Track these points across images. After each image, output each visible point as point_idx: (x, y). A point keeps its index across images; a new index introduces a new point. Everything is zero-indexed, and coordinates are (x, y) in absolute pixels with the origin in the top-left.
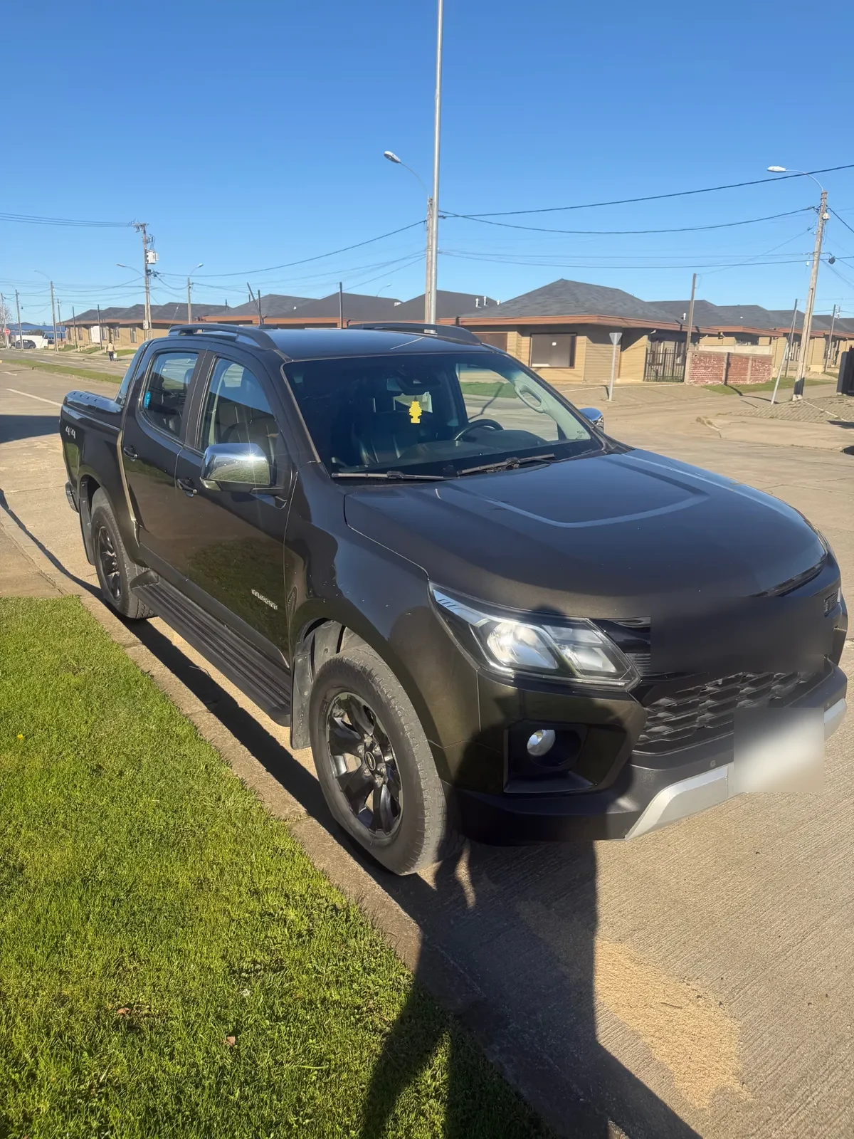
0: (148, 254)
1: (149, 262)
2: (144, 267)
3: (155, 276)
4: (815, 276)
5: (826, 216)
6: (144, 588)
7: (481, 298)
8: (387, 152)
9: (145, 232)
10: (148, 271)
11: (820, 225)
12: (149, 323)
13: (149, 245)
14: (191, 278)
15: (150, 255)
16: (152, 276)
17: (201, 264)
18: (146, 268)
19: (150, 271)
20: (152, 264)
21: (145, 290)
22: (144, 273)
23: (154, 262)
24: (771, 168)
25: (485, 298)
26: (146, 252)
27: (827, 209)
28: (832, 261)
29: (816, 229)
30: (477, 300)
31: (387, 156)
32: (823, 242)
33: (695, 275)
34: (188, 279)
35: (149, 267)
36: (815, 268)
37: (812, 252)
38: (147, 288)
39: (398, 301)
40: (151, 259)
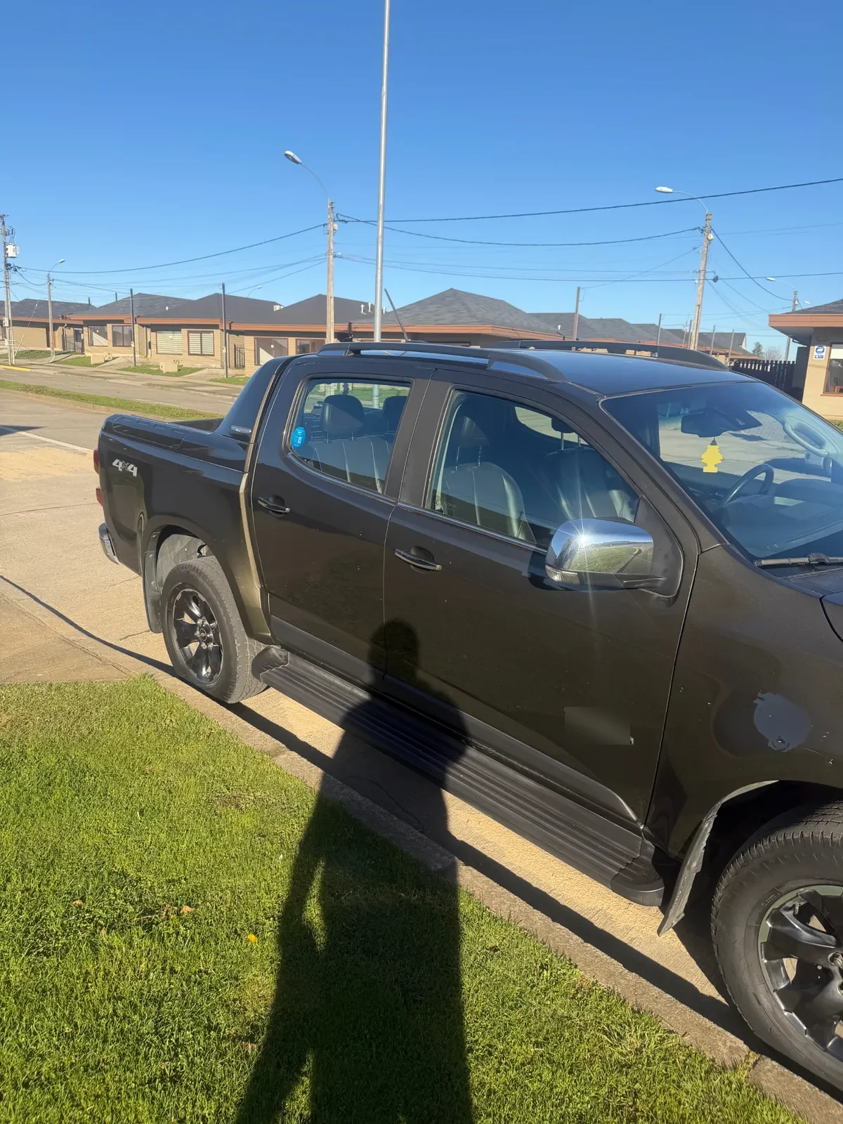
0: (7, 247)
1: (9, 256)
2: (3, 260)
3: (16, 270)
4: (701, 293)
5: (711, 236)
6: (275, 673)
7: (366, 304)
8: (288, 152)
9: (3, 223)
10: (7, 266)
11: (706, 245)
12: (9, 321)
13: (8, 238)
14: (51, 273)
15: (10, 249)
16: (12, 270)
17: (62, 260)
18: (6, 261)
19: (10, 265)
20: (12, 257)
21: (4, 285)
22: (3, 267)
23: (15, 256)
24: (659, 189)
25: (370, 304)
26: (5, 244)
27: (712, 230)
28: (716, 280)
29: (702, 249)
30: (362, 306)
31: (286, 155)
32: (708, 261)
33: (579, 289)
34: (49, 274)
35: (9, 261)
36: (701, 286)
37: (698, 271)
38: (7, 283)
39: (277, 304)
40: (11, 252)
